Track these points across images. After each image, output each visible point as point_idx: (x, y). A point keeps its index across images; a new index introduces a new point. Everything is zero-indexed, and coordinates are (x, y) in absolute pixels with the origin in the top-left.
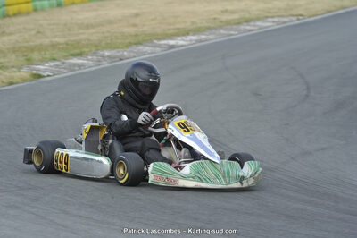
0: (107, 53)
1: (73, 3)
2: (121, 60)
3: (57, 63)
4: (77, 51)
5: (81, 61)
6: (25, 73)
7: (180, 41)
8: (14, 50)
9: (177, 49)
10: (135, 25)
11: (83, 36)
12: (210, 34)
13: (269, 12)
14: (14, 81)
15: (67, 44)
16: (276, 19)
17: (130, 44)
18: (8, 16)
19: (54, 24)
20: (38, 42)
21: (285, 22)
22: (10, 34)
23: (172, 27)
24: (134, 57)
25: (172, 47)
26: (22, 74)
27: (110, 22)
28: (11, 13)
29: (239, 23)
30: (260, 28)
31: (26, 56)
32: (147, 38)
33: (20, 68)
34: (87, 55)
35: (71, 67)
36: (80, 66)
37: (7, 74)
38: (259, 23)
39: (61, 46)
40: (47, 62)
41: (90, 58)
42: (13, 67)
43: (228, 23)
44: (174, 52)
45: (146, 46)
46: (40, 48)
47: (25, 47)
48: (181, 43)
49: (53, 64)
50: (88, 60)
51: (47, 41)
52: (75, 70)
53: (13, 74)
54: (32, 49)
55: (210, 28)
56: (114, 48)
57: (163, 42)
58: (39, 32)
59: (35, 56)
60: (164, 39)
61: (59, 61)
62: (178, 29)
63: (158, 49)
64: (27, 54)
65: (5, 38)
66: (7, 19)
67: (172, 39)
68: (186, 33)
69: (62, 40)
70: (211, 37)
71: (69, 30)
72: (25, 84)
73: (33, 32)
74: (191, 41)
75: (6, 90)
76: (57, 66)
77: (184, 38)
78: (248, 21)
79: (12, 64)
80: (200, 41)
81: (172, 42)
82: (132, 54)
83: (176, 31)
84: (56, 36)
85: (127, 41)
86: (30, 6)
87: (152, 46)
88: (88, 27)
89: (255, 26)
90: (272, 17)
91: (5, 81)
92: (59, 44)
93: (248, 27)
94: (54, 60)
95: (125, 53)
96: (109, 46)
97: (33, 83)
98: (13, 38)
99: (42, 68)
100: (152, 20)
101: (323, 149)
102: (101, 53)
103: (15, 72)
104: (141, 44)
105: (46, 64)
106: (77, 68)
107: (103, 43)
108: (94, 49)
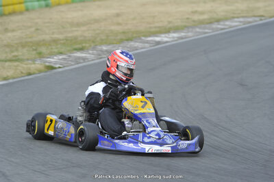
0: (105, 48)
1: (59, 4)
3: (64, 56)
4: (80, 46)
5: (84, 55)
6: (38, 65)
7: (164, 38)
8: (23, 45)
9: (164, 45)
10: (119, 24)
11: (78, 32)
12: (188, 32)
13: (234, 14)
14: (32, 72)
15: (67, 40)
16: (241, 19)
17: (122, 41)
18: (5, 15)
19: (49, 22)
20: (41, 37)
21: (250, 22)
22: (13, 31)
23: (152, 26)
25: (158, 43)
27: (97, 21)
28: (7, 12)
29: (211, 23)
30: (231, 27)
32: (135, 35)
33: (34, 60)
34: (88, 50)
35: (77, 60)
36: (84, 59)
37: (25, 66)
38: (227, 23)
39: (62, 42)
40: (55, 55)
41: (91, 52)
42: (28, 60)
43: (201, 22)
45: (136, 42)
47: (31, 42)
48: (166, 39)
49: (61, 57)
50: (90, 54)
51: (47, 37)
53: (29, 66)
54: (38, 44)
55: (186, 27)
56: (110, 44)
57: (150, 39)
58: (37, 29)
59: (43, 50)
60: (150, 36)
61: (65, 54)
62: (159, 27)
63: (146, 45)
64: (37, 48)
65: (10, 34)
66: (5, 18)
67: (157, 36)
68: (168, 31)
69: (61, 37)
70: (190, 34)
72: (42, 74)
73: (33, 29)
74: (173, 37)
75: (27, 80)
77: (167, 35)
78: (218, 21)
79: (26, 57)
80: (182, 38)
81: (158, 39)
83: (157, 29)
84: (53, 33)
85: (119, 38)
86: (22, 7)
87: (141, 42)
88: (78, 25)
89: (224, 25)
90: (238, 17)
91: (24, 72)
92: (59, 40)
93: (219, 26)
94: (61, 53)
95: (120, 48)
96: (103, 42)
97: (48, 73)
98: (18, 34)
99: (53, 60)
100: (134, 19)
102: (100, 48)
103: (31, 64)
104: (131, 40)
105: (55, 58)
106: (82, 61)
107: (98, 39)
108: (93, 45)
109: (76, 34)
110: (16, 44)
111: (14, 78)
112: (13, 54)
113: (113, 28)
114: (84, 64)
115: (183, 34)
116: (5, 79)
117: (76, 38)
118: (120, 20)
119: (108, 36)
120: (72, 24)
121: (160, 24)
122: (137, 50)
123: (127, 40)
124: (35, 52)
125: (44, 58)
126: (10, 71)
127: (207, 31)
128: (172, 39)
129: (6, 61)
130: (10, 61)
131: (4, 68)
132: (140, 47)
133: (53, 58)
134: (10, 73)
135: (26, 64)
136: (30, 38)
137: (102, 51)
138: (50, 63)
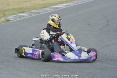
0: (33, 11)
2: (39, 13)
3: (15, 15)
4: (22, 11)
6: (3, 19)
15: (19, 8)
17: (42, 8)
20: (8, 8)
24: (43, 12)
25: (57, 8)
31: (4, 13)
32: (48, 5)
33: (1, 18)
35: (20, 17)
36: (23, 16)
39: (16, 9)
41: (27, 13)
44: (58, 10)
45: (48, 8)
46: (9, 10)
47: (3, 10)
48: (61, 6)
49: (13, 16)
50: (26, 14)
51: (11, 8)
52: (22, 18)
54: (6, 11)
55: (71, 1)
56: (36, 9)
58: (8, 4)
59: (7, 13)
60: (54, 5)
63: (52, 9)
68: (62, 3)
69: (16, 7)
70: (72, 4)
73: (6, 4)
74: (64, 5)
76: (15, 17)
77: (62, 5)
80: (68, 6)
81: (57, 6)
82: (43, 11)
85: (41, 6)
87: (50, 8)
95: (40, 11)
96: (34, 9)
97: (6, 23)
101: (114, 44)
102: (31, 11)
104: (46, 7)
105: (11, 16)
107: (32, 8)
108: (28, 10)
115: (69, 4)
122: (47, 11)
125: (6, 16)
127: (79, 2)
132: (49, 10)
133: (10, 16)
137: (32, 13)
138: (8, 18)
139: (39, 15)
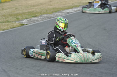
2: (51, 18)
3: (28, 20)
4: (35, 15)
5: (37, 19)
7: (70, 11)
8: (11, 15)
9: (70, 14)
10: (51, 5)
11: (34, 9)
12: (81, 8)
14: (15, 27)
15: (29, 13)
18: (2, 3)
19: (21, 5)
20: (18, 12)
22: (6, 9)
23: (65, 5)
25: (68, 13)
26: (17, 24)
27: (41, 4)
28: (3, 2)
32: (58, 10)
33: (15, 22)
34: (38, 16)
35: (34, 21)
36: (37, 21)
37: (11, 24)
39: (27, 13)
40: (24, 19)
41: (40, 17)
42: (13, 21)
45: (59, 13)
47: (14, 14)
48: (71, 11)
49: (27, 20)
51: (21, 12)
55: (80, 6)
56: (48, 14)
57: (64, 11)
59: (19, 17)
60: (65, 10)
61: (29, 19)
62: (68, 6)
63: (63, 14)
64: (17, 16)
65: (4, 11)
66: (2, 4)
67: (67, 10)
68: (72, 8)
69: (26, 11)
71: (27, 7)
72: (19, 28)
73: (14, 8)
74: (75, 10)
77: (72, 9)
79: (12, 20)
80: (78, 10)
81: (68, 11)
82: (55, 16)
83: (68, 7)
84: (23, 10)
85: (51, 11)
87: (61, 13)
88: (34, 6)
91: (11, 27)
94: (27, 18)
95: (52, 15)
97: (22, 27)
98: (8, 11)
99: (24, 21)
100: (57, 3)
102: (43, 15)
103: (14, 23)
104: (57, 12)
105: (24, 20)
106: (36, 21)
107: (42, 12)
108: (40, 14)
109: (33, 10)
110: (8, 15)
111: (7, 29)
112: (6, 19)
113: (48, 7)
114: (37, 23)
115: (79, 9)
116: (3, 30)
117: (33, 12)
118: (51, 3)
119: (47, 11)
120: (31, 6)
121: (69, 5)
123: (55, 12)
124: (15, 18)
125: (19, 20)
126: (5, 26)
128: (74, 11)
129: (3, 22)
130: (5, 22)
131: (3, 25)
132: (60, 15)
133: (23, 21)
134: (5, 27)
135: (12, 23)
136: (13, 12)
137: (44, 17)
138: (22, 22)
139: (53, 19)
